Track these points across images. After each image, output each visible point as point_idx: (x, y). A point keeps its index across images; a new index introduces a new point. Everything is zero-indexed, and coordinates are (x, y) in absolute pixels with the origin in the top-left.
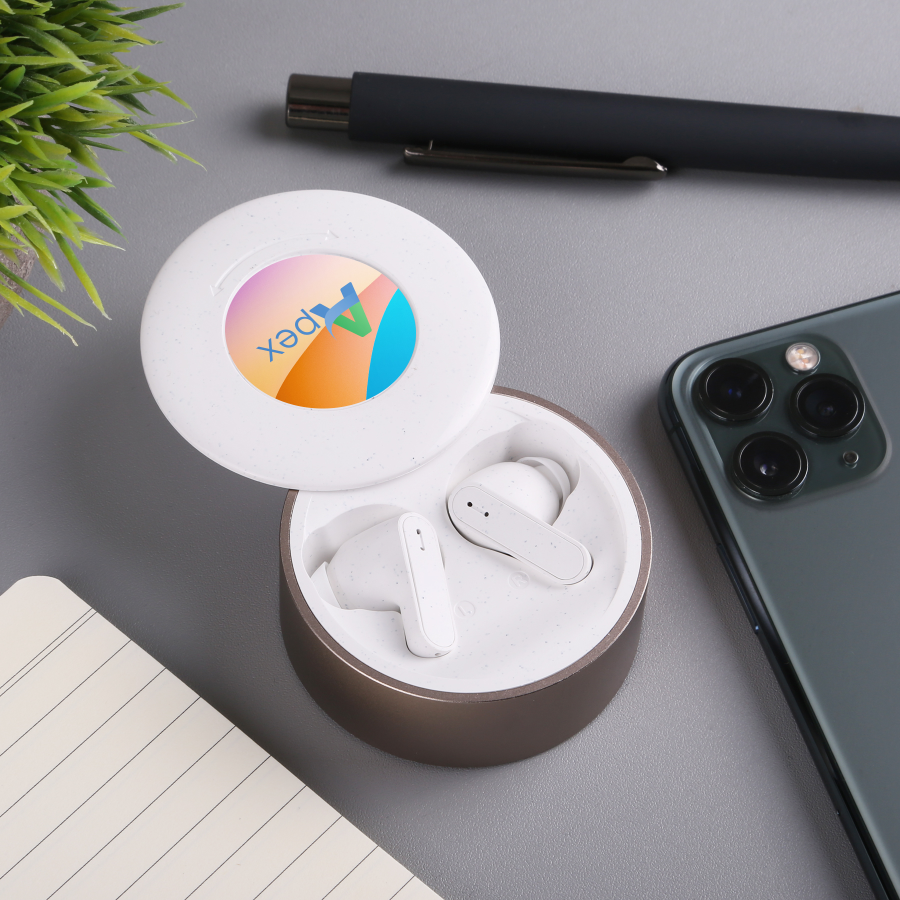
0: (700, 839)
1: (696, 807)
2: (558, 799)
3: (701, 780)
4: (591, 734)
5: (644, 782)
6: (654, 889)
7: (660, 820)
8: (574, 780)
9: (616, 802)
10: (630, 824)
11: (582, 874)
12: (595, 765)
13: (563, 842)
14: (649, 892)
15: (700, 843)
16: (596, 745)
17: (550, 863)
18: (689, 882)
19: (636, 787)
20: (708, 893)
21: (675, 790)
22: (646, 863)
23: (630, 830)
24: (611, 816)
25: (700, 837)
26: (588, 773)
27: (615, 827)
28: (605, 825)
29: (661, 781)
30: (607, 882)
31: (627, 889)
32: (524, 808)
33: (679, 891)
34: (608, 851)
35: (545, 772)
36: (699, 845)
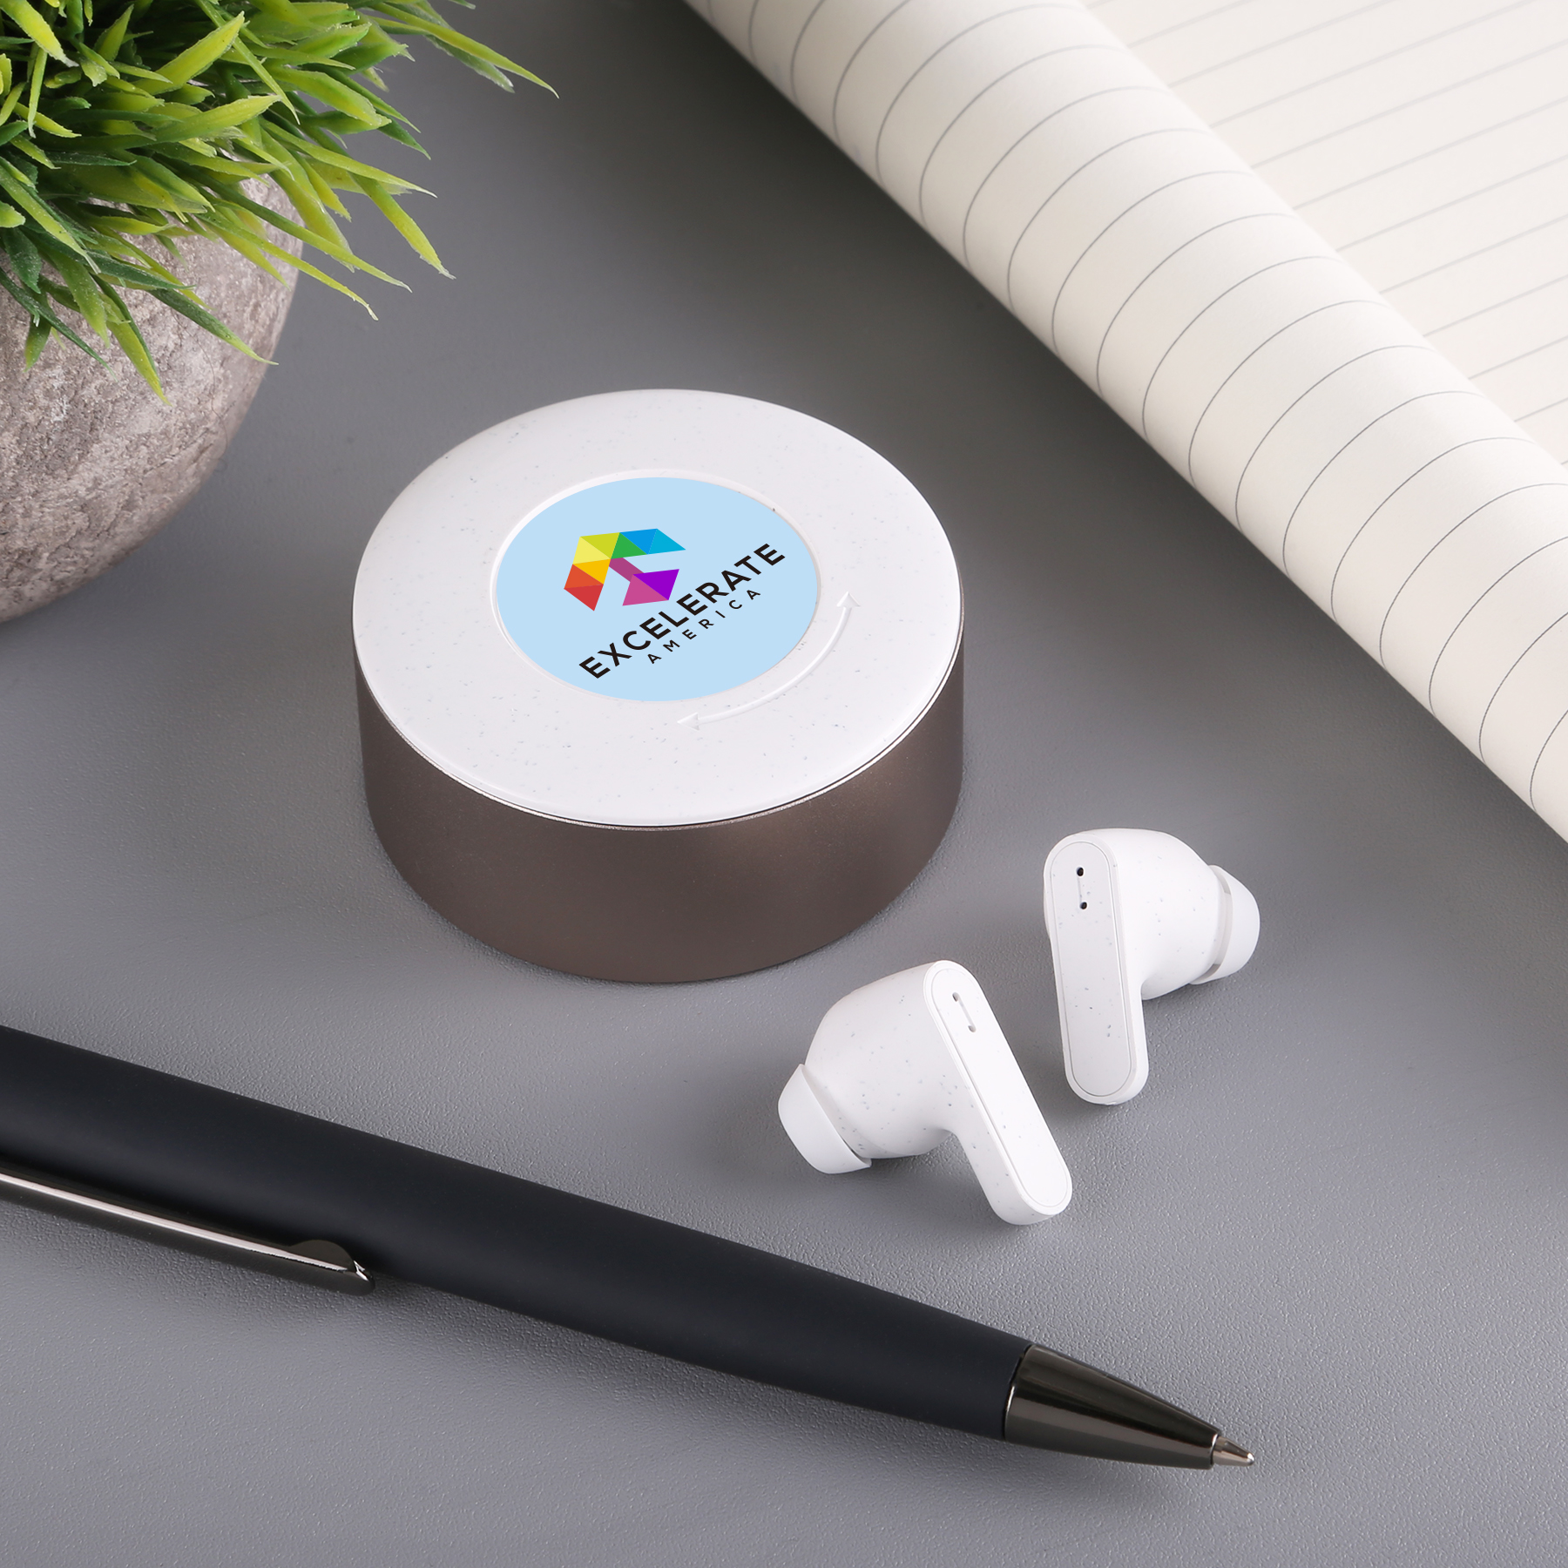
0: (1376, 1351)
1: (1378, 1304)
2: (1141, 1269)
3: (1392, 1265)
4: (1214, 1180)
5: (1294, 1258)
6: (1283, 1418)
7: (1312, 1318)
8: (1173, 1243)
9: (1240, 1283)
10: (1258, 1317)
11: (1163, 1383)
12: (1215, 1225)
13: (1139, 1332)
14: (1275, 1422)
15: (1375, 1358)
16: (1221, 1196)
17: (1110, 1362)
18: (1346, 1414)
19: (1279, 1264)
20: (1377, 1434)
21: (1347, 1275)
22: (1276, 1378)
23: (1257, 1326)
24: (1229, 1303)
25: (1376, 1349)
26: (1200, 1236)
27: (1233, 1319)
28: (1215, 1314)
29: (1323, 1259)
30: (1204, 1400)
31: (1237, 1414)
32: (1080, 1276)
33: (1327, 1425)
34: (1213, 1354)
35: (1126, 1226)
36: (1374, 1360)
